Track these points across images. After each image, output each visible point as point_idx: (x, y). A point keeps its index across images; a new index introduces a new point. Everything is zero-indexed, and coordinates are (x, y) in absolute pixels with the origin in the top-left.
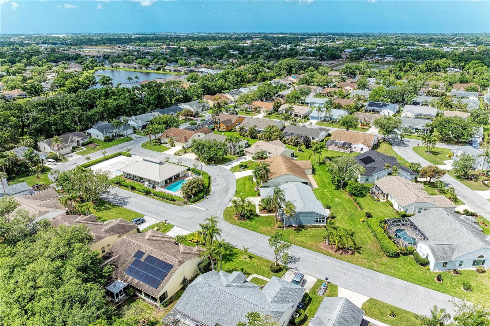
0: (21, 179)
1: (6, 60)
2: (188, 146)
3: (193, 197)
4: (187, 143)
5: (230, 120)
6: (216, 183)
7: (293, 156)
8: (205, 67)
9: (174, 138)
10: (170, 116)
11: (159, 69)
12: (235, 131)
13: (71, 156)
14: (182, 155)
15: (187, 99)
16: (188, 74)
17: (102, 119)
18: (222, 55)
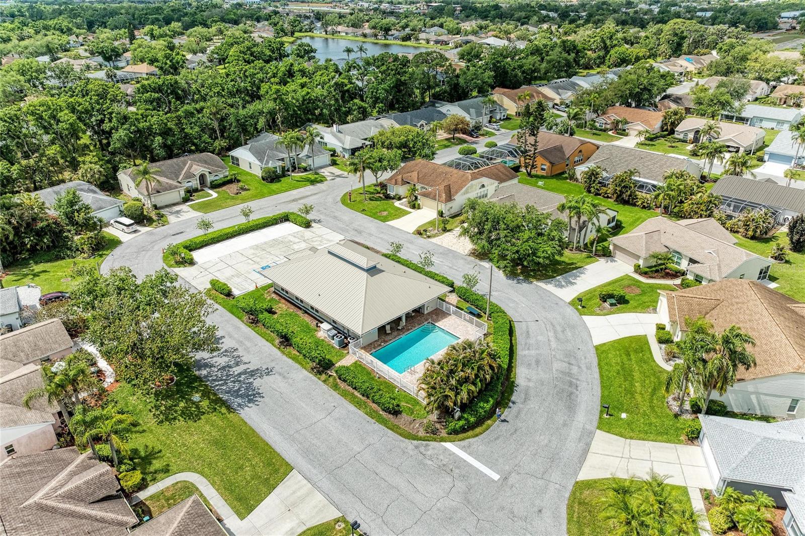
0: (38, 268)
1: (161, 17)
2: (453, 211)
3: (457, 415)
4: (450, 204)
5: (559, 149)
6: (533, 352)
7: (764, 277)
8: (496, 36)
9: (418, 186)
10: (416, 129)
11: (407, 38)
12: (572, 177)
13: (178, 212)
14: (434, 236)
15: (457, 94)
16: (461, 46)
17: (272, 126)
18: (528, 18)
